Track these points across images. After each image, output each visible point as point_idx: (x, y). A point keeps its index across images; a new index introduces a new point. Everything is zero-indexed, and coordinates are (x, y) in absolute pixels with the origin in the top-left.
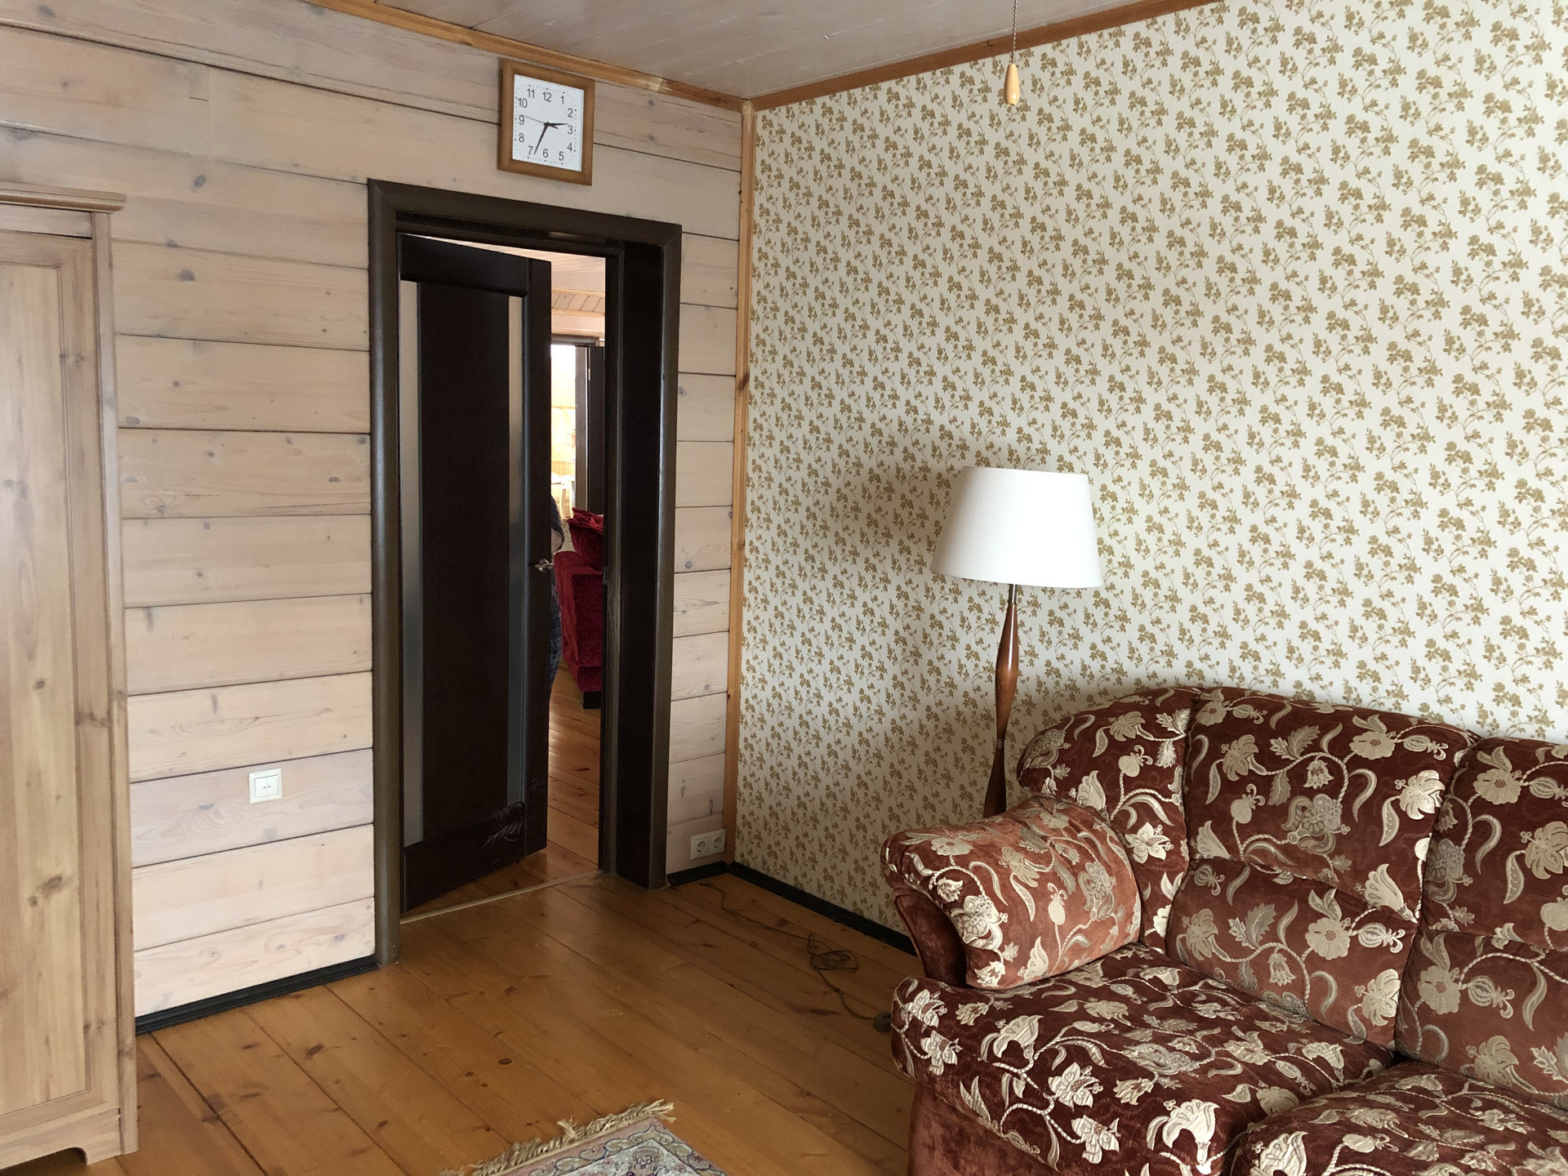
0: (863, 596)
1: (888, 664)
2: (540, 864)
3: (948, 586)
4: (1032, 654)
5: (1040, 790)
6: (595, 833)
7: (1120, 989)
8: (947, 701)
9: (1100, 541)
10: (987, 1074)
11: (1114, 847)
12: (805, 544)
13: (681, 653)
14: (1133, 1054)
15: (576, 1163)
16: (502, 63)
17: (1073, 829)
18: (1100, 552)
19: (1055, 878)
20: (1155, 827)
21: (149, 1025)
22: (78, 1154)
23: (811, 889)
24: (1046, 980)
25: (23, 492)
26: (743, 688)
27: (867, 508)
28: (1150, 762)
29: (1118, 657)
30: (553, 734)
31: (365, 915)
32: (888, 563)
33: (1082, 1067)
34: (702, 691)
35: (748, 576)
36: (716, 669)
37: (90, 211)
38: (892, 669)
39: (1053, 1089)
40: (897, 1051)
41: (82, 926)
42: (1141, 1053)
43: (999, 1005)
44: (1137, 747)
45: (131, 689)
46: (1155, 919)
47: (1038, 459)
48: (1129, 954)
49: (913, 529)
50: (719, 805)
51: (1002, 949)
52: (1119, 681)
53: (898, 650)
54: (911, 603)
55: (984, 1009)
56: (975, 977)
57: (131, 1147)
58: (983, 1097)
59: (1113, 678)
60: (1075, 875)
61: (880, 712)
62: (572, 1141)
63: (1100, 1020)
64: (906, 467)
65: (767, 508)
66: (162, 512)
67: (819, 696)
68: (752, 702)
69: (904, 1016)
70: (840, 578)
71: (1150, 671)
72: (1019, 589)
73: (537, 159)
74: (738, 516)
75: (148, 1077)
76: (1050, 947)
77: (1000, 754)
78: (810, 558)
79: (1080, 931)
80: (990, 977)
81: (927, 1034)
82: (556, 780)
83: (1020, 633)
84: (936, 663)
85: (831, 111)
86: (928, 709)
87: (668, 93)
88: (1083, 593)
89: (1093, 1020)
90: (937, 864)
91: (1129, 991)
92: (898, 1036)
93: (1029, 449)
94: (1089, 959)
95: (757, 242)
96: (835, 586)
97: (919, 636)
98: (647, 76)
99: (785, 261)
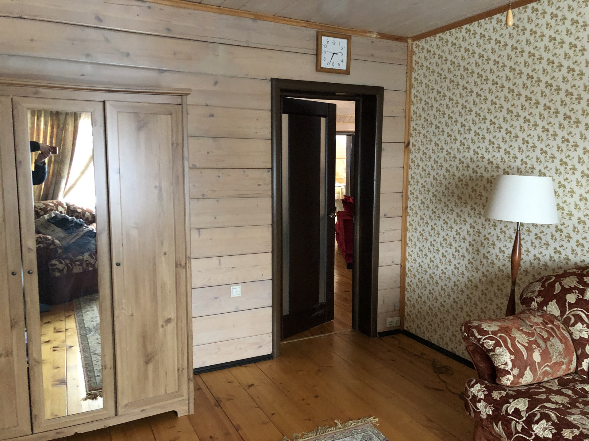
0: (456, 227)
1: (466, 254)
2: (331, 325)
3: (492, 223)
4: (528, 251)
5: (530, 306)
6: (351, 315)
7: (565, 391)
8: (491, 270)
9: (558, 205)
10: (505, 420)
11: (564, 332)
12: (432, 207)
13: (382, 248)
14: (571, 418)
15: (341, 436)
16: (318, 33)
17: (545, 323)
18: (558, 209)
19: (535, 342)
20: (583, 324)
21: (199, 372)
22: (175, 413)
23: (434, 342)
24: (532, 385)
25: (160, 190)
26: (407, 263)
27: (457, 192)
28: (581, 297)
29: (566, 253)
30: (336, 278)
31: (269, 339)
32: (466, 214)
33: (548, 422)
34: (391, 263)
35: (409, 219)
36: (396, 255)
37: (181, 95)
38: (468, 257)
39: (534, 429)
40: (467, 407)
41: (177, 335)
42: (575, 418)
43: (510, 392)
44: (574, 291)
45: (192, 256)
46: (583, 363)
47: (530, 171)
48: (571, 377)
49: (477, 201)
50: (398, 308)
51: (512, 370)
52: (567, 263)
53: (470, 249)
54: (476, 230)
55: (504, 393)
56: (500, 380)
57: (192, 412)
58: (503, 429)
59: (564, 262)
60: (545, 342)
61: (463, 274)
62: (340, 428)
63: (557, 403)
64: (474, 176)
65: (416, 193)
66: (203, 197)
67: (437, 267)
68: (410, 268)
69: (469, 393)
70: (446, 220)
71: (582, 260)
72: (522, 224)
73: (330, 66)
74: (405, 196)
75: (198, 389)
76: (534, 370)
77: (513, 292)
78: (434, 212)
79: (547, 366)
80: (507, 381)
81: (479, 401)
82: (337, 295)
83: (522, 242)
84: (486, 254)
85: (443, 39)
86: (483, 273)
87: (379, 38)
88: (550, 226)
89: (553, 403)
90: (484, 334)
91: (570, 392)
92: (467, 401)
93: (526, 167)
94: (551, 378)
95: (413, 91)
96: (444, 223)
97: (479, 243)
98: (371, 32)
99: (424, 98)
